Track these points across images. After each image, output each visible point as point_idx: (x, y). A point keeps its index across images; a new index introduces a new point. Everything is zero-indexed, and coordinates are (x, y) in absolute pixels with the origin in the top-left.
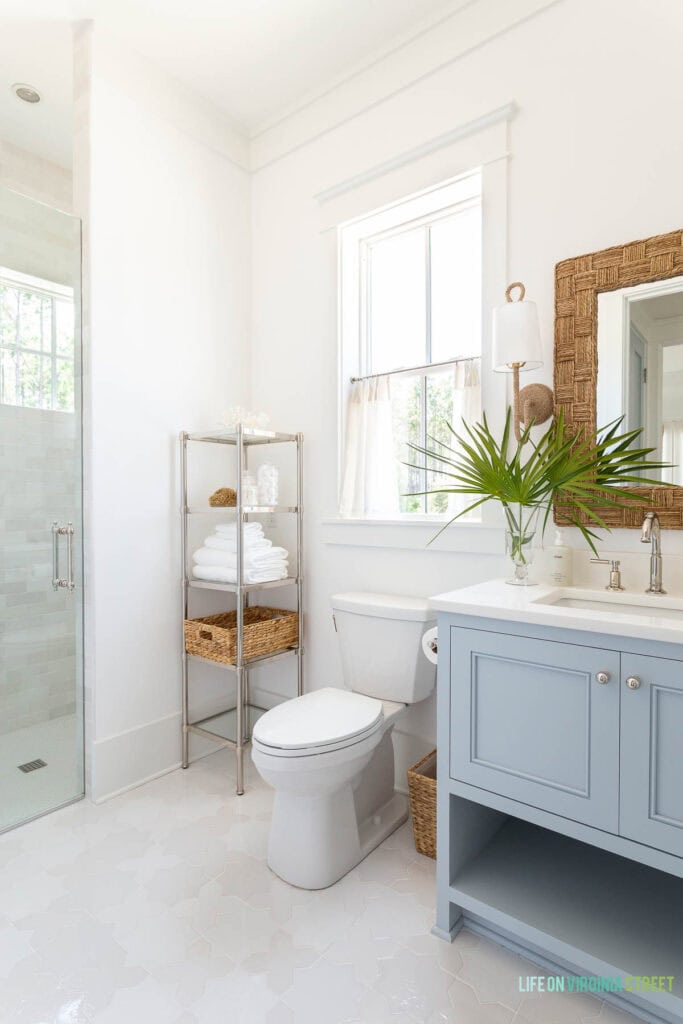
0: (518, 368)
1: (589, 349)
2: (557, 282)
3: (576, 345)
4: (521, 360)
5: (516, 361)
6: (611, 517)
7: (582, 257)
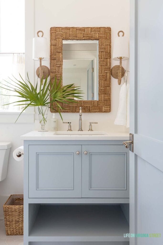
0: (41, 59)
1: (61, 57)
2: (51, 33)
3: (57, 55)
4: (42, 57)
5: (41, 57)
6: (67, 109)
7: (59, 27)
